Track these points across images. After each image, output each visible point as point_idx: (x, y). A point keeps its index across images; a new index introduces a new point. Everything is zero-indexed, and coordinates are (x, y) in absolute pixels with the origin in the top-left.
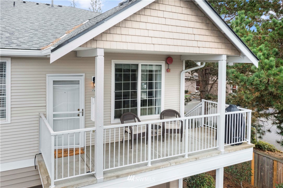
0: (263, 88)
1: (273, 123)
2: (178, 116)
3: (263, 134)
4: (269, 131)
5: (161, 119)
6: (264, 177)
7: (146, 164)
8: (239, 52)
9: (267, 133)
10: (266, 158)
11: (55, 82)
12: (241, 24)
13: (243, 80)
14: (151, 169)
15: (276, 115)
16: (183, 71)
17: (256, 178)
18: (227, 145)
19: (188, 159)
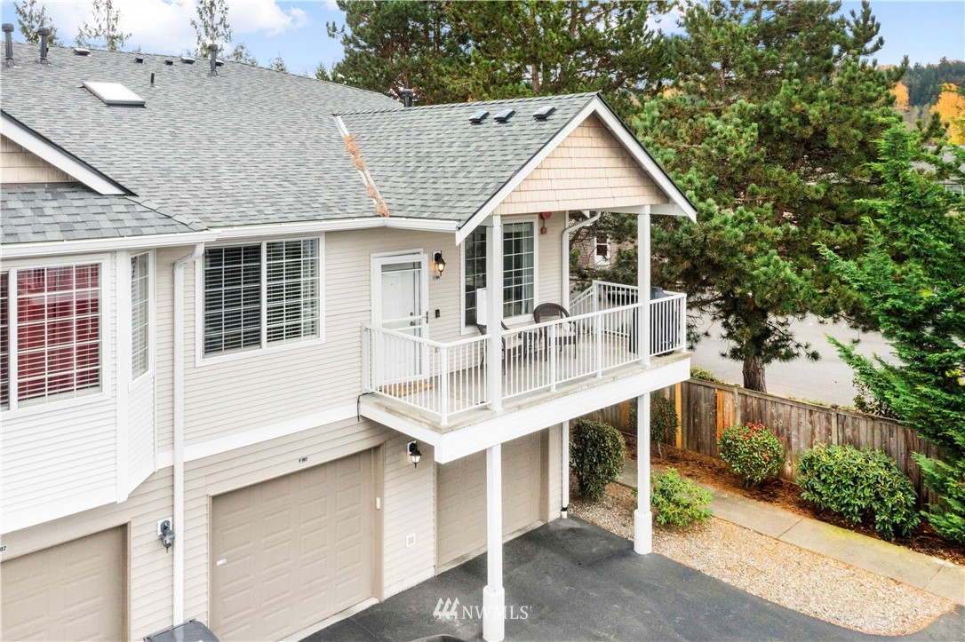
0: (698, 252)
1: (715, 318)
2: (564, 315)
3: (696, 341)
4: (707, 334)
5: (537, 321)
6: (700, 427)
7: (548, 390)
8: (665, 198)
9: (704, 339)
10: (702, 388)
11: (385, 268)
12: (652, 129)
13: (662, 240)
14: (557, 396)
15: (718, 302)
16: (565, 229)
17: (685, 432)
18: (653, 355)
19: (603, 379)
